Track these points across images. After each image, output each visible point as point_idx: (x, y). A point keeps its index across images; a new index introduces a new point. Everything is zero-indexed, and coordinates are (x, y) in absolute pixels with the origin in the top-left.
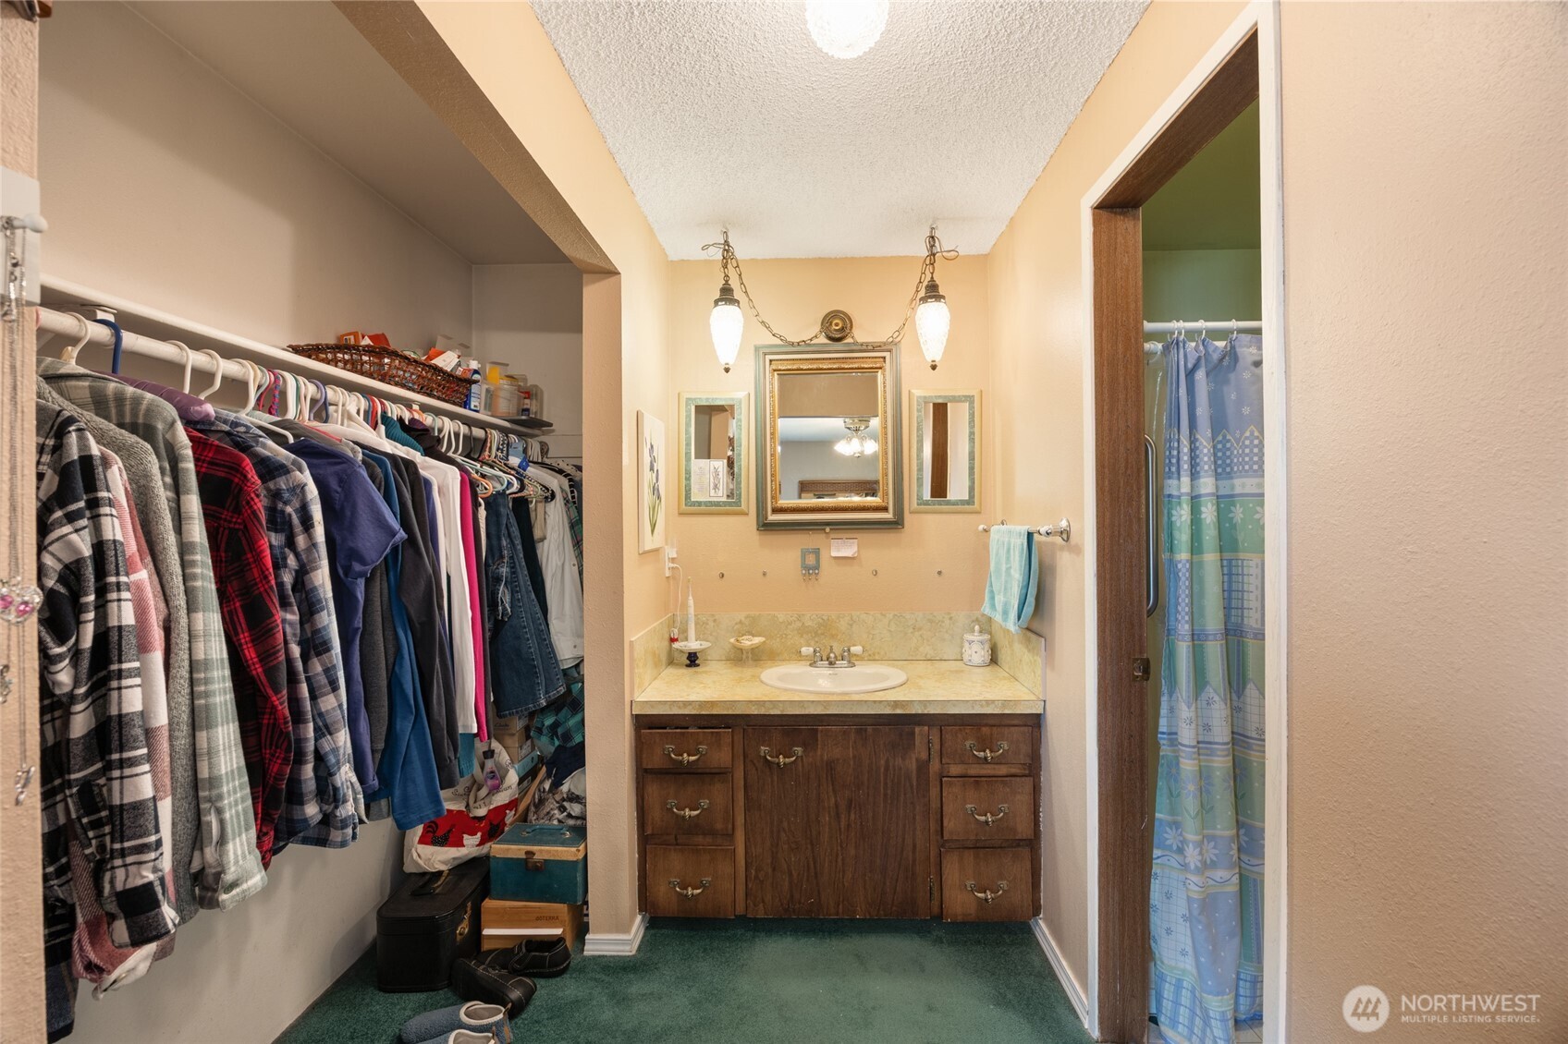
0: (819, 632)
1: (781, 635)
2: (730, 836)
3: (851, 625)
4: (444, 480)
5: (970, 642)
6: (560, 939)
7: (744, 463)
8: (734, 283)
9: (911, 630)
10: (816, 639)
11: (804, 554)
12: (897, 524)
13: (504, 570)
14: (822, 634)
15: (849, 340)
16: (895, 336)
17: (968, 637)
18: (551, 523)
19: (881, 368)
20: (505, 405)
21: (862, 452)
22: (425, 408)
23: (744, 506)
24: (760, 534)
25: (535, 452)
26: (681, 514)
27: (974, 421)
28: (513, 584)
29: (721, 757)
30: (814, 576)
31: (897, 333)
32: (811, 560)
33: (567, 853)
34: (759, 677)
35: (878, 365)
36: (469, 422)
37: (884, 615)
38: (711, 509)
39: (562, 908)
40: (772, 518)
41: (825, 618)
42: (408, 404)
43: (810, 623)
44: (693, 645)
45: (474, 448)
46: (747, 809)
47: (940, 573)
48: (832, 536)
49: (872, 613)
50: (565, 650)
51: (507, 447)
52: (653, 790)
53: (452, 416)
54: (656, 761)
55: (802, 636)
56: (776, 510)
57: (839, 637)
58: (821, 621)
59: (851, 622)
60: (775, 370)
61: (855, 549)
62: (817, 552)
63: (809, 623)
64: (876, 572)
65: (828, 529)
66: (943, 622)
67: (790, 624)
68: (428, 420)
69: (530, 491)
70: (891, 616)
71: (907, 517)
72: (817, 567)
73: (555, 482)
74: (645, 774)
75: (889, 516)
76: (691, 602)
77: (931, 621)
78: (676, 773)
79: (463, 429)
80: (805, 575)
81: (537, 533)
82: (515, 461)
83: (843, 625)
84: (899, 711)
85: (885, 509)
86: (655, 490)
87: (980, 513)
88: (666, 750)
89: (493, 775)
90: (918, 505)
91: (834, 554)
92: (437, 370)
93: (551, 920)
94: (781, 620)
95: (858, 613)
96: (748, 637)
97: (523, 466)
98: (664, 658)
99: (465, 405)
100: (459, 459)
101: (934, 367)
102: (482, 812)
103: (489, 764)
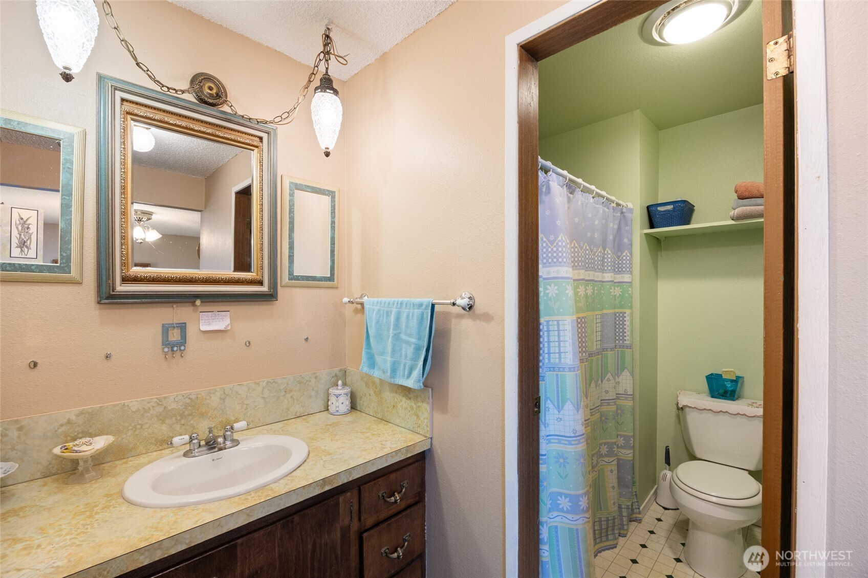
0: (186, 413)
1: (135, 427)
3: (224, 399)
5: (337, 396)
9: (283, 393)
10: (182, 422)
11: (166, 329)
12: (270, 297)
14: (191, 415)
15: (226, 108)
16: (284, 117)
17: (333, 391)
19: (257, 147)
21: (144, 240)
23: (74, 273)
24: (100, 309)
27: (334, 212)
30: (179, 353)
31: (286, 115)
32: (175, 336)
34: (121, 495)
35: (255, 143)
37: (258, 384)
40: (121, 288)
41: (193, 397)
43: (174, 406)
47: (307, 339)
48: (201, 309)
49: (245, 383)
55: (163, 422)
57: (209, 414)
58: (188, 401)
59: (223, 396)
60: (128, 113)
61: (228, 322)
62: (183, 327)
63: (172, 406)
64: (249, 343)
65: (198, 302)
66: (310, 381)
67: (146, 411)
70: (265, 383)
71: (281, 291)
72: (183, 342)
75: (264, 289)
77: (300, 382)
80: (166, 353)
83: (215, 400)
84: (327, 488)
85: (260, 283)
87: (337, 288)
90: (289, 279)
91: (204, 328)
94: (134, 409)
95: (231, 385)
96: (84, 440)
101: (327, 154)
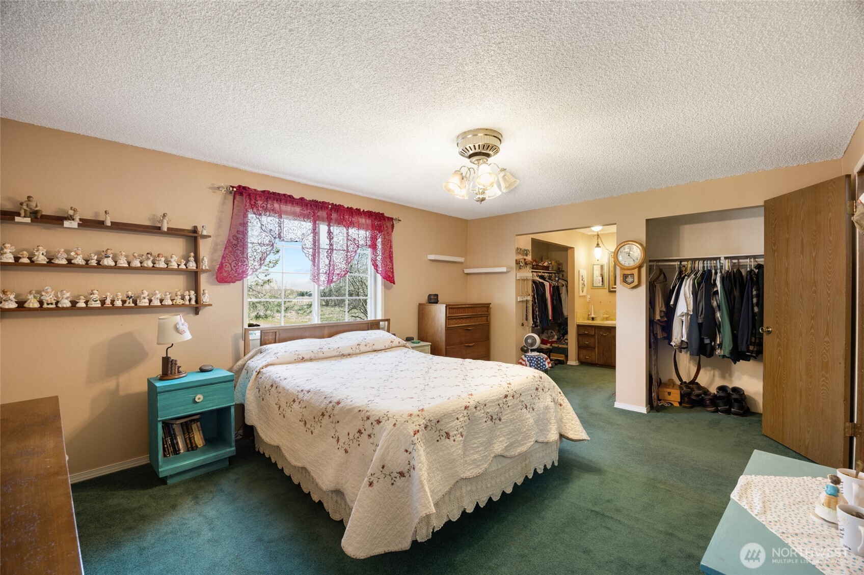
2: (595, 348)
4: (547, 284)
6: (563, 360)
7: (605, 278)
8: (600, 243)
13: (555, 298)
18: (563, 290)
20: (555, 268)
22: (543, 272)
23: (605, 287)
24: (609, 293)
25: (561, 276)
26: (592, 289)
28: (556, 300)
29: (593, 333)
33: (565, 346)
36: (549, 273)
38: (598, 288)
39: (563, 356)
40: (612, 290)
42: (540, 272)
44: (593, 316)
45: (550, 278)
46: (598, 343)
50: (565, 314)
51: (556, 277)
52: (580, 338)
53: (546, 273)
54: (581, 333)
56: (612, 288)
68: (543, 274)
69: (559, 285)
73: (564, 283)
74: (579, 335)
76: (592, 307)
78: (585, 335)
79: (548, 275)
81: (561, 292)
82: (557, 279)
86: (583, 284)
88: (582, 331)
89: (552, 336)
92: (545, 266)
93: (562, 357)
96: (605, 315)
97: (558, 280)
98: (586, 318)
99: (548, 270)
100: (548, 280)
102: (550, 340)
103: (552, 334)
